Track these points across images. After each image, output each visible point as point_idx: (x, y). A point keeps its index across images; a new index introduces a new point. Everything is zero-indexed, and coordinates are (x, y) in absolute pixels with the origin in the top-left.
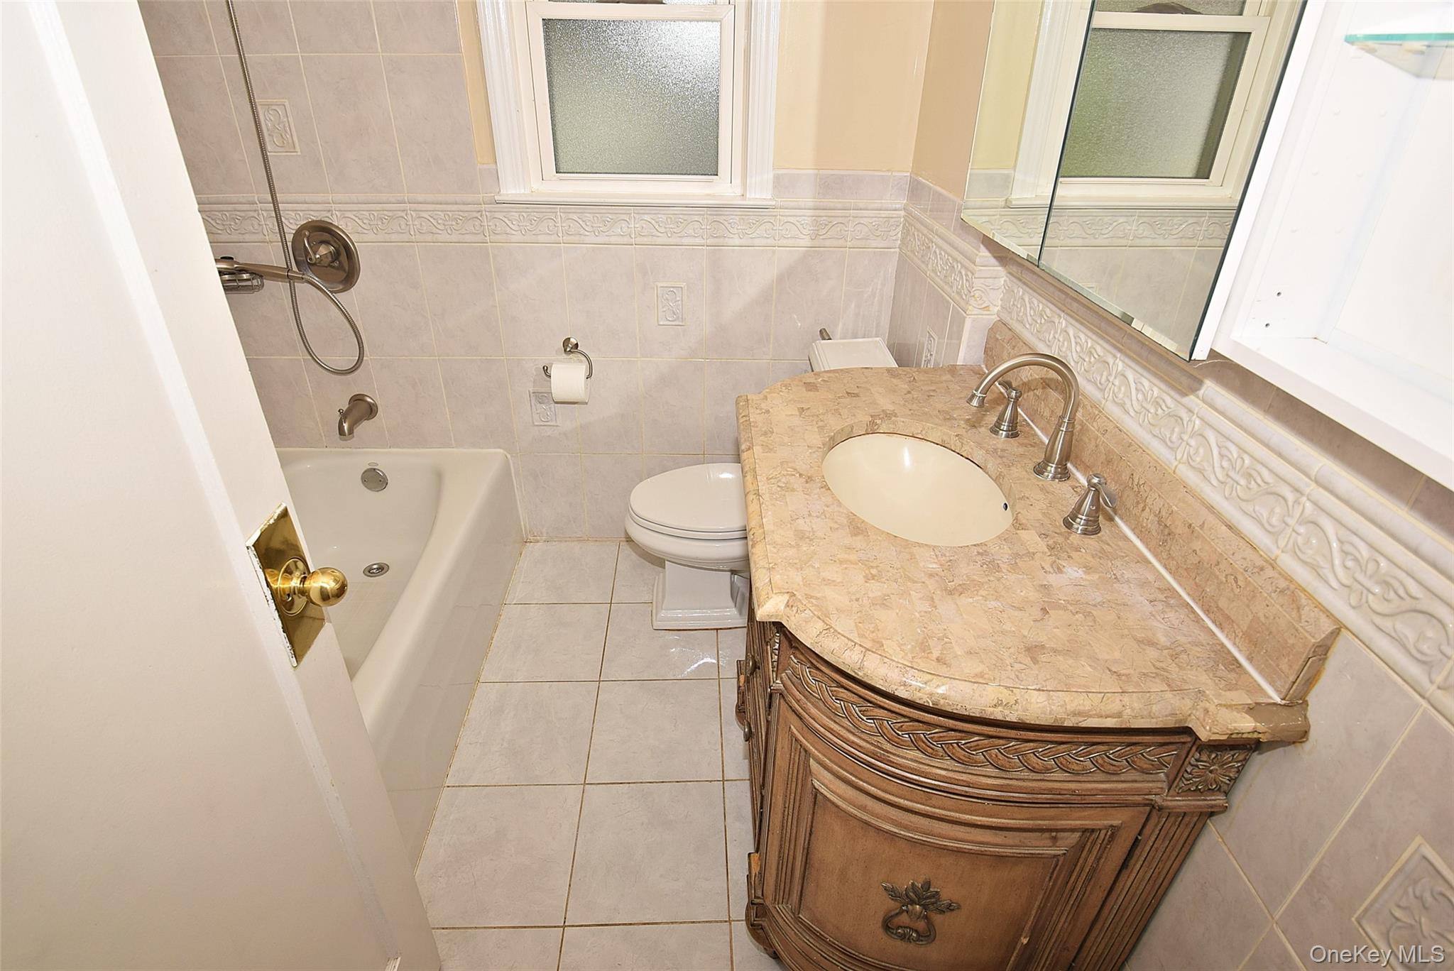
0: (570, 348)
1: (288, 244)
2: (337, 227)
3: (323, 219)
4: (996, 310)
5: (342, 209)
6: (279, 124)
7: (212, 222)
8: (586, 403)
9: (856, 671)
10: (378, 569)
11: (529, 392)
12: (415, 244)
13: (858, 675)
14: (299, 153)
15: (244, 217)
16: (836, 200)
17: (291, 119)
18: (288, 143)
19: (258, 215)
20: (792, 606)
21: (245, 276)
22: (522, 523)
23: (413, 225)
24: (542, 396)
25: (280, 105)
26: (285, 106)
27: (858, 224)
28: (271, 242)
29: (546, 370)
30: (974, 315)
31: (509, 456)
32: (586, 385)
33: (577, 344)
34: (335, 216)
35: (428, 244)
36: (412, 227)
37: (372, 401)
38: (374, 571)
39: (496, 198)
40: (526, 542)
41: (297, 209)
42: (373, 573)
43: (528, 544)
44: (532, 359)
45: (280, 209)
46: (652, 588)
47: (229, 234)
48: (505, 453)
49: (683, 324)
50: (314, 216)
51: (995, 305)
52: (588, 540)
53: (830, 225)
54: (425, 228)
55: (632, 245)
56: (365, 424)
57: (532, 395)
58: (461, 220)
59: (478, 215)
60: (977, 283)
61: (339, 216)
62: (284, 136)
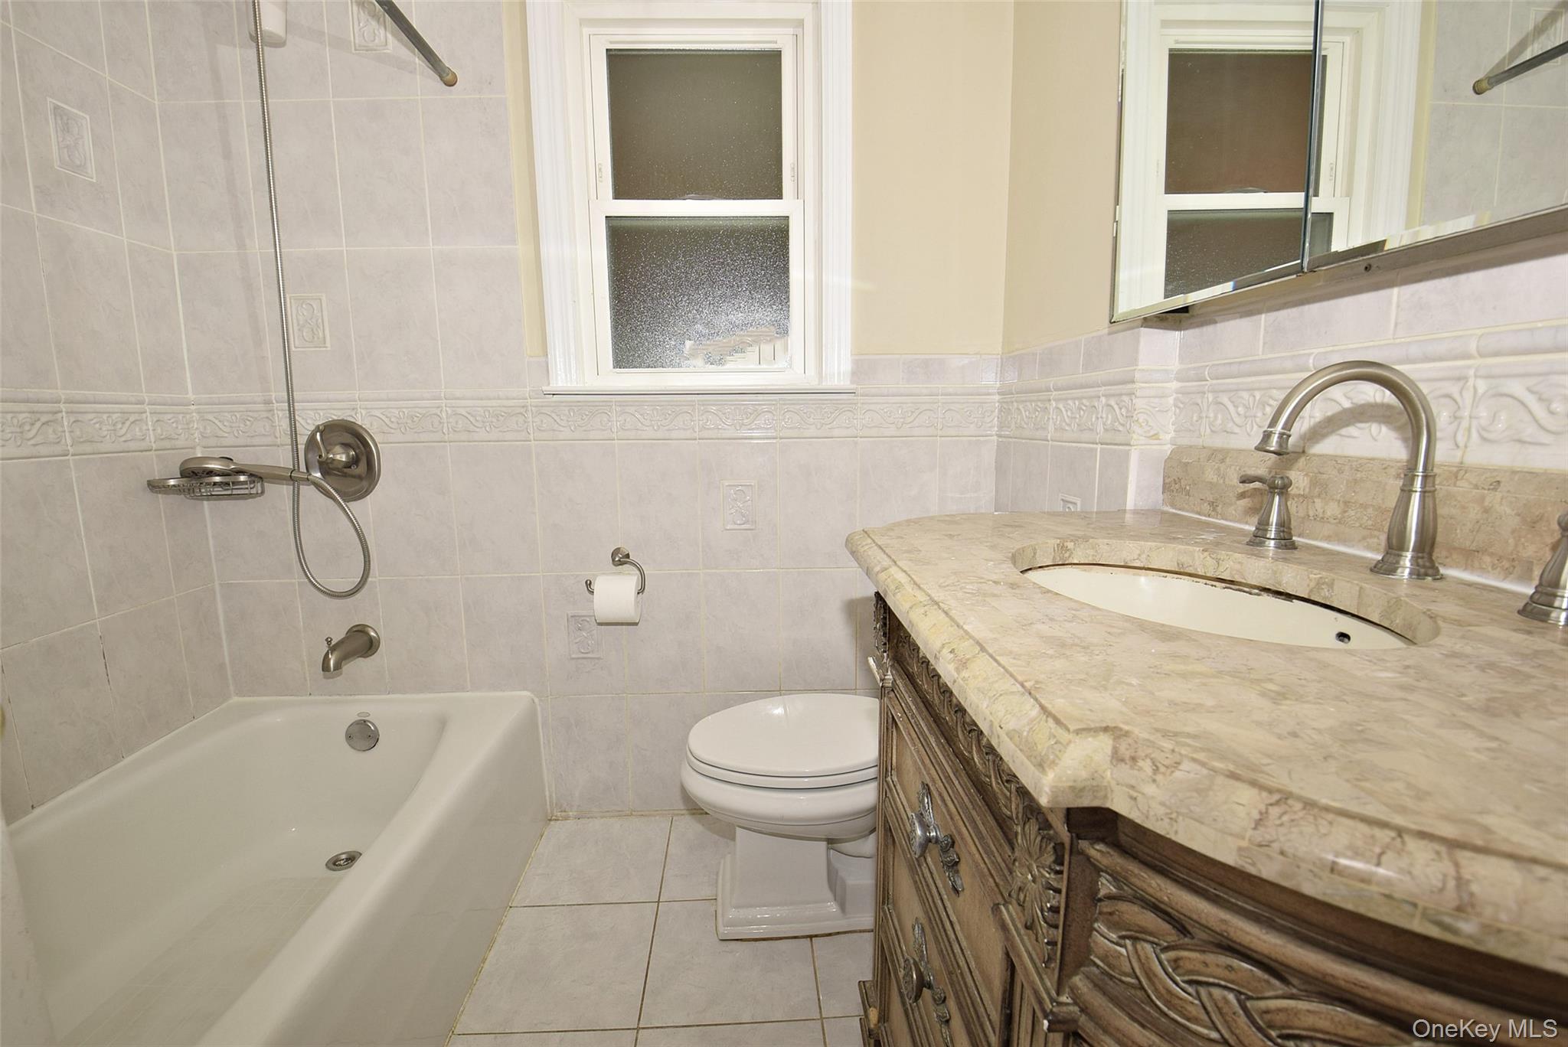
0: (621, 559)
1: (299, 446)
2: (361, 426)
3: (345, 419)
4: (1168, 437)
5: (369, 406)
6: (311, 319)
7: (219, 424)
8: (636, 624)
9: (1447, 920)
10: (347, 859)
11: (567, 615)
12: (448, 444)
13: (1455, 932)
14: (329, 349)
15: (256, 418)
16: (921, 386)
17: (325, 313)
18: (318, 338)
19: (273, 415)
20: (1134, 759)
21: (242, 478)
22: (547, 793)
23: (448, 423)
24: (582, 620)
25: (316, 299)
26: (320, 300)
27: (949, 410)
28: (282, 445)
29: (589, 584)
30: (1142, 445)
31: (536, 700)
32: (637, 602)
33: (628, 554)
34: (359, 415)
35: (462, 444)
36: (446, 425)
37: (375, 635)
38: (342, 862)
39: (544, 388)
40: (550, 820)
41: (318, 407)
42: (340, 865)
43: (552, 823)
44: (572, 575)
45: (296, 408)
46: (715, 877)
47: (237, 437)
48: (532, 695)
49: (753, 527)
50: (336, 415)
51: (1166, 433)
52: (632, 814)
53: (917, 412)
54: (460, 426)
55: (695, 439)
56: (360, 662)
57: (570, 620)
58: (502, 416)
59: (523, 410)
60: (1139, 403)
61: (364, 415)
62: (315, 331)
